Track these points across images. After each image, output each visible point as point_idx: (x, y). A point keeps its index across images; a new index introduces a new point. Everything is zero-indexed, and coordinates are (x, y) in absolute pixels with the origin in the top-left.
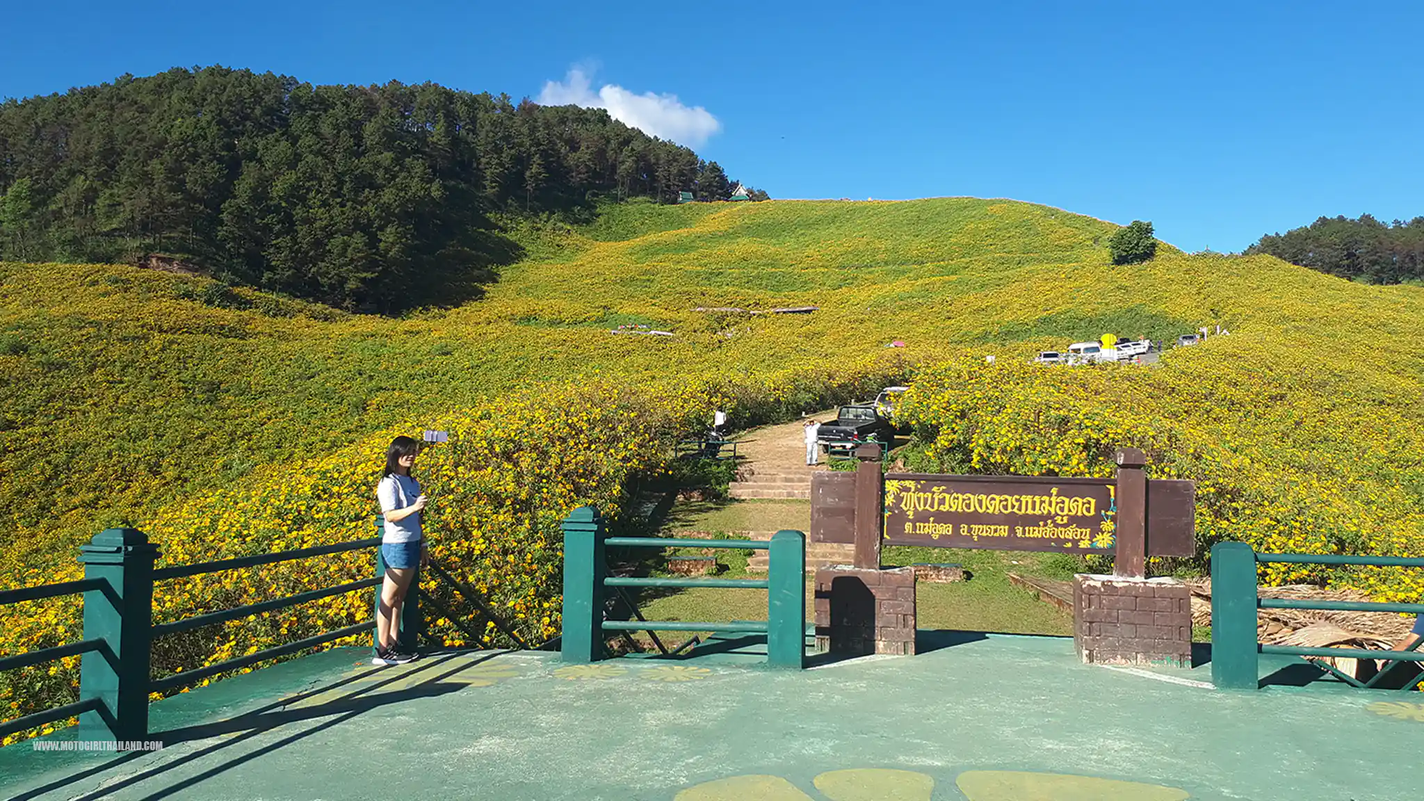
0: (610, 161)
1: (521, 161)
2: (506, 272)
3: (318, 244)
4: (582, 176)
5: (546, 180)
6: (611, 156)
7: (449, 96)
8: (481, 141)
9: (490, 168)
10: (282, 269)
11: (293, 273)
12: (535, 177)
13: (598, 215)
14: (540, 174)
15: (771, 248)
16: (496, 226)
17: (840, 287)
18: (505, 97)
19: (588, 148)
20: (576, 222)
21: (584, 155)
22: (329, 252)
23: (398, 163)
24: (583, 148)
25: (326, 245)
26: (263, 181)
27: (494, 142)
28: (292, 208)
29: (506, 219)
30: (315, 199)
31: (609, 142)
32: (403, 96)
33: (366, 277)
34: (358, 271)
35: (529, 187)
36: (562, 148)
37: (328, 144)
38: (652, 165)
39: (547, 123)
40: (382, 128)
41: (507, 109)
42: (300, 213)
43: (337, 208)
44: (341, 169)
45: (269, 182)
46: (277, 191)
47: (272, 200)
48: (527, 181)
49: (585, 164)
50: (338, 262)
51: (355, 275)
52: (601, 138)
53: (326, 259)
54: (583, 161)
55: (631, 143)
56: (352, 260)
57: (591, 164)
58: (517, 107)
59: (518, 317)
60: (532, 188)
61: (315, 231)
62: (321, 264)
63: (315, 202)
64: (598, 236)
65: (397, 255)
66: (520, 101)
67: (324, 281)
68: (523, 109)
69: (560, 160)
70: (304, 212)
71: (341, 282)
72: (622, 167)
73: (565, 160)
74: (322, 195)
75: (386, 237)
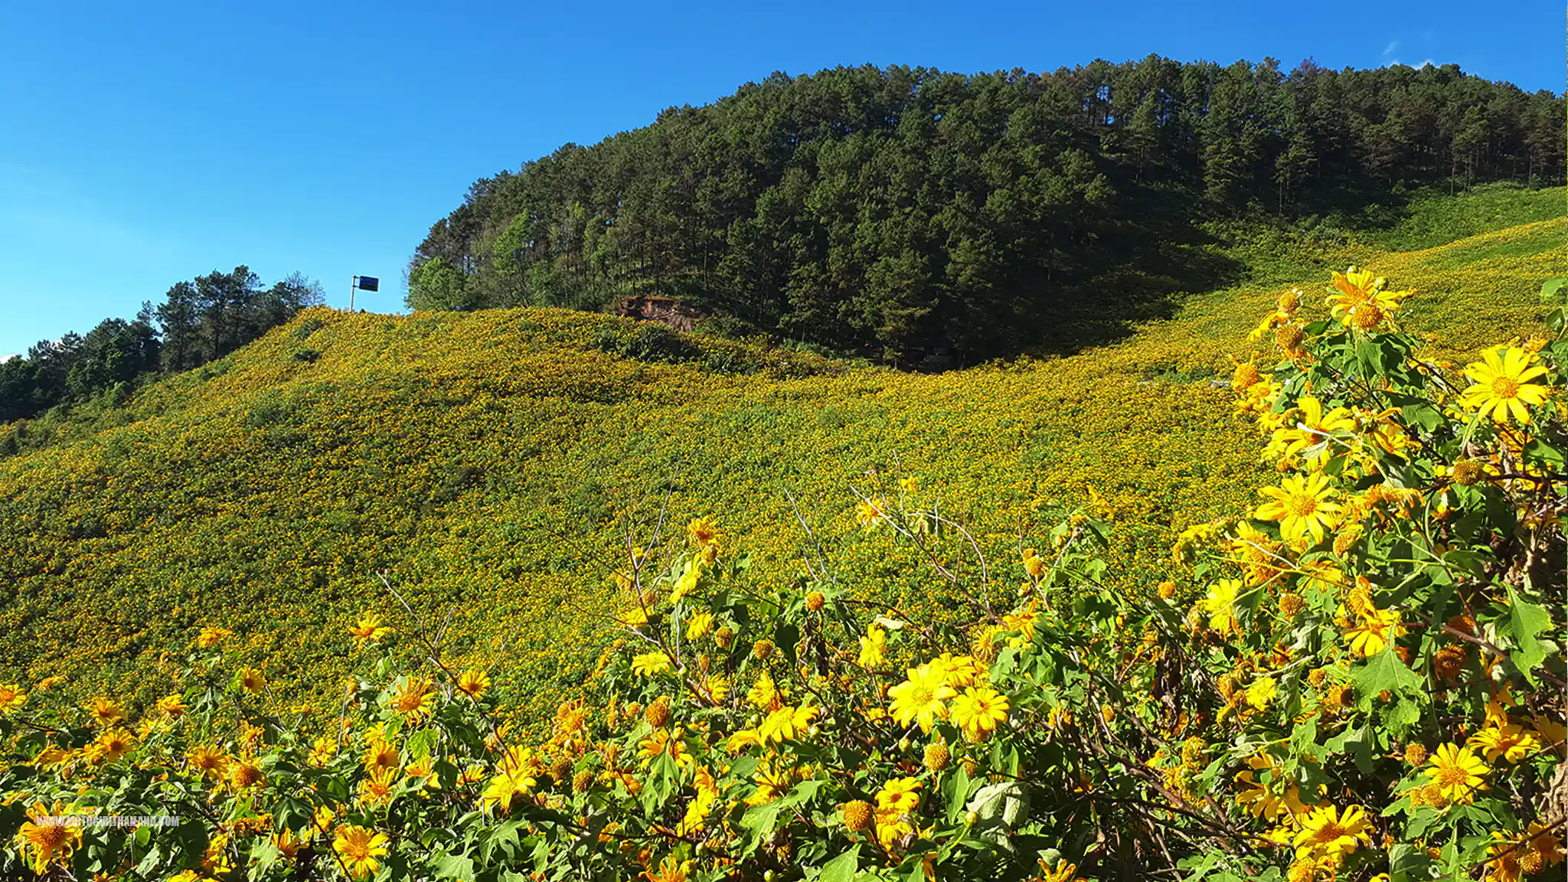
0: (1442, 132)
1: (1272, 146)
2: (1193, 304)
3: (854, 270)
4: (1385, 157)
5: (1311, 168)
6: (1444, 124)
7: (1174, 71)
8: (1208, 121)
9: (1215, 156)
10: (801, 309)
11: (814, 315)
12: (1294, 164)
13: (1409, 216)
14: (1303, 158)
16: (1212, 240)
18: (1273, 64)
19: (1399, 115)
20: (1366, 226)
21: (1393, 126)
22: (868, 281)
23: (1047, 159)
24: (1391, 116)
25: (865, 272)
26: (803, 191)
27: (1229, 119)
28: (829, 223)
29: (1236, 229)
30: (865, 209)
31: (1444, 105)
32: (1104, 77)
33: (912, 315)
34: (905, 306)
35: (1281, 179)
36: (1355, 121)
37: (943, 142)
38: (1521, 130)
39: (1335, 90)
40: (1033, 114)
41: (1269, 76)
42: (836, 230)
43: (893, 219)
44: (935, 169)
45: (808, 192)
46: (813, 203)
47: (802, 215)
48: (1278, 171)
49: (1393, 140)
50: (878, 295)
51: (894, 311)
52: (1427, 100)
53: (862, 291)
54: (1389, 135)
55: (1486, 102)
56: (895, 291)
57: (1404, 140)
58: (1287, 73)
59: (1142, 367)
60: (1285, 180)
61: (853, 253)
62: (854, 299)
63: (864, 215)
64: (1400, 244)
65: (970, 280)
66: (1297, 65)
67: (855, 323)
68: (1300, 75)
69: (1347, 138)
70: (841, 228)
71: (880, 323)
72: (1458, 138)
73: (1358, 137)
74: (877, 205)
75: (958, 256)
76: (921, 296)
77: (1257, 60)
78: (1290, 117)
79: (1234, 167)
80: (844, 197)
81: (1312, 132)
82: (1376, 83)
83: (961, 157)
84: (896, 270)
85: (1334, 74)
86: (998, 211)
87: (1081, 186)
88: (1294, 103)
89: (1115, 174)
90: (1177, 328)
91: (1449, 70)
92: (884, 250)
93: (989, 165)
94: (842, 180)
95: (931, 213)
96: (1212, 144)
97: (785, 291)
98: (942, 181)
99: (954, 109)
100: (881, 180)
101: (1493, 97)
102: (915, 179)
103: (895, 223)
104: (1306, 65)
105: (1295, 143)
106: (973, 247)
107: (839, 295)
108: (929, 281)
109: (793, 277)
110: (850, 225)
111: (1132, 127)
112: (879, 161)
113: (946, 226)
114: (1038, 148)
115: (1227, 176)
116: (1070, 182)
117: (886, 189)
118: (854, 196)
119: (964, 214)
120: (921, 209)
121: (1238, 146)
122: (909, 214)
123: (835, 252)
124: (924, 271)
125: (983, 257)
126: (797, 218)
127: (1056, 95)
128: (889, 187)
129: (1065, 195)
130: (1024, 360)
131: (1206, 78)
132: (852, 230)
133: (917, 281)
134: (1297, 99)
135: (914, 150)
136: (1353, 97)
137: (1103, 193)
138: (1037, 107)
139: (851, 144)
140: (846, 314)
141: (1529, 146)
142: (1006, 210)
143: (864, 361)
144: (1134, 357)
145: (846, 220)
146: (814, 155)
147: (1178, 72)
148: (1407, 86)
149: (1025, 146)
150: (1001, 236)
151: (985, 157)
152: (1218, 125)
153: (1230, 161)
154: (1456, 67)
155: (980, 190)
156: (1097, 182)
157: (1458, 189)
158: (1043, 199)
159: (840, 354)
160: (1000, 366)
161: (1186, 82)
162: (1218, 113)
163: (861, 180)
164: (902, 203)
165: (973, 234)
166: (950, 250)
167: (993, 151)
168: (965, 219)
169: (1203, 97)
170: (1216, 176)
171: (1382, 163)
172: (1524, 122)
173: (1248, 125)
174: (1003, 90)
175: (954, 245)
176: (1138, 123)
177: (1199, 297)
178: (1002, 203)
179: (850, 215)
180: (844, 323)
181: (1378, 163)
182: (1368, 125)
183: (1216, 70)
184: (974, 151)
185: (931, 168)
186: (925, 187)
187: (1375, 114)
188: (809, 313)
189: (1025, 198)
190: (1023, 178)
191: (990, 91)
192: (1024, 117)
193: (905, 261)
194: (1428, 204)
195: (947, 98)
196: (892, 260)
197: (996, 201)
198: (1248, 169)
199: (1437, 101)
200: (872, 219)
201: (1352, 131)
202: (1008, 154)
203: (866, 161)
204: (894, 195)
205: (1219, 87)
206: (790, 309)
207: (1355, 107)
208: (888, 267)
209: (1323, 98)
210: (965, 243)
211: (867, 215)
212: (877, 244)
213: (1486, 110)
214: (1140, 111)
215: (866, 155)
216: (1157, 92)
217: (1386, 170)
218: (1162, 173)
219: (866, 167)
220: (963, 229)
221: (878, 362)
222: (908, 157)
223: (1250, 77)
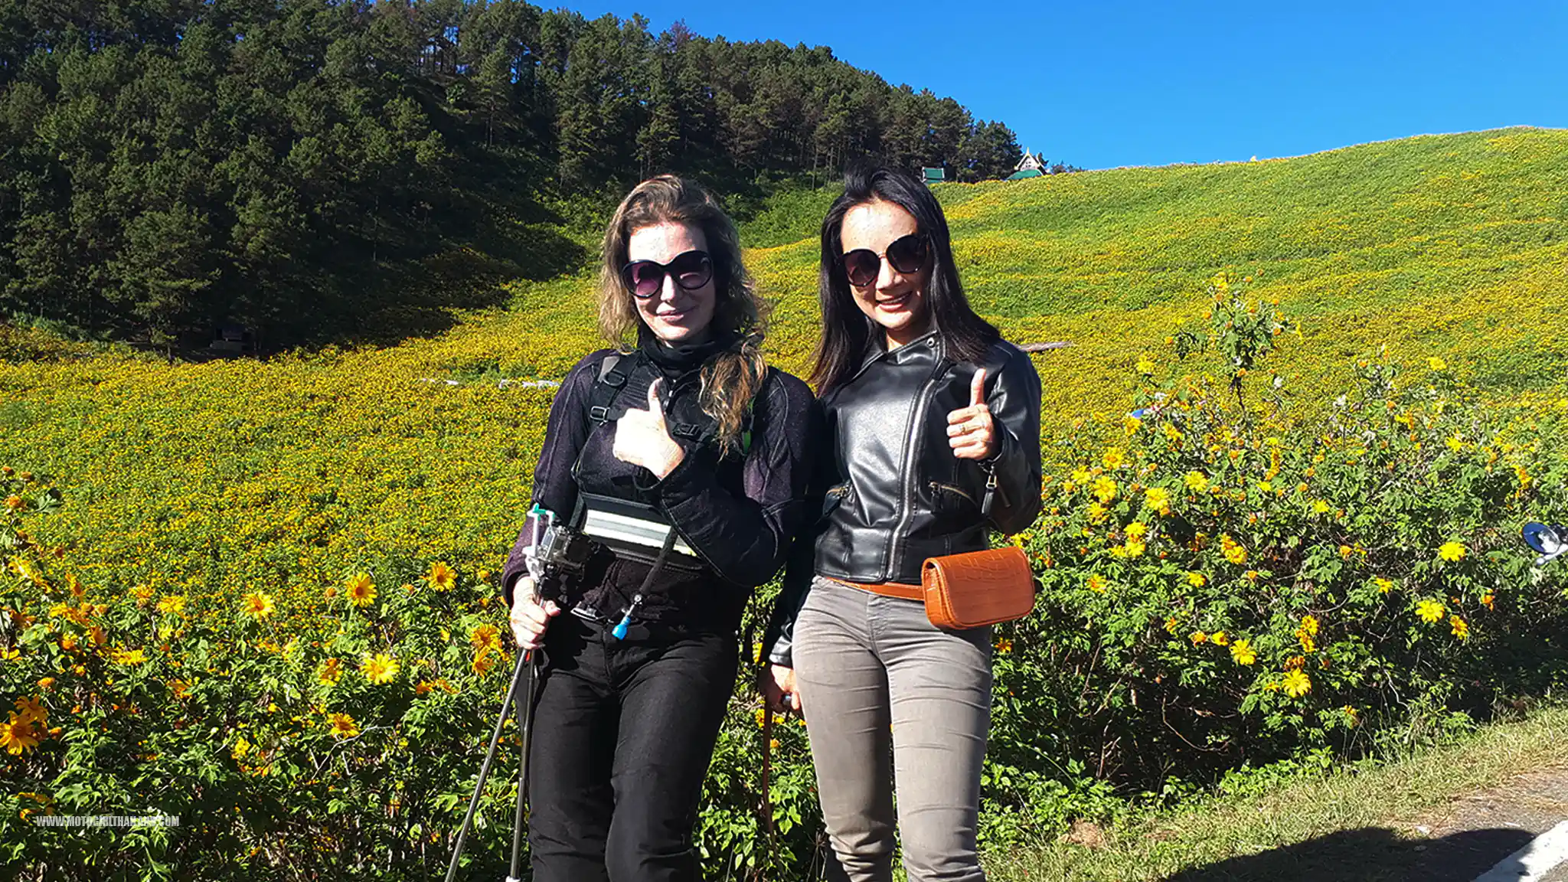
0: (807, 119)
1: (634, 117)
2: (536, 293)
3: (108, 226)
4: (750, 142)
6: (809, 112)
7: (531, 16)
8: (565, 81)
9: (571, 123)
10: (34, 273)
11: (53, 282)
12: (654, 141)
13: (770, 209)
14: (665, 135)
15: (1046, 242)
16: (564, 221)
17: (1145, 305)
18: (642, 23)
19: (766, 96)
21: (760, 108)
22: (128, 241)
23: (374, 107)
24: (758, 96)
25: (124, 229)
26: (33, 115)
27: (587, 82)
28: (71, 161)
29: (592, 211)
30: (123, 148)
31: (810, 89)
32: (451, 15)
33: (186, 288)
34: (179, 276)
35: (640, 158)
36: (722, 98)
37: (239, 71)
38: (880, 125)
39: (705, 61)
40: (358, 49)
41: (637, 37)
42: (80, 171)
43: (161, 163)
44: (223, 104)
45: (41, 116)
46: (48, 130)
47: (31, 147)
48: (638, 148)
49: (758, 123)
50: (141, 260)
51: (161, 282)
52: (795, 83)
53: (118, 254)
54: (755, 118)
55: (850, 91)
56: (164, 256)
57: (767, 123)
58: (657, 36)
59: (460, 363)
60: (646, 159)
61: (105, 203)
62: (110, 264)
63: (121, 154)
64: (758, 240)
65: (264, 248)
66: (668, 28)
67: (110, 295)
68: (669, 39)
69: (715, 118)
70: (88, 169)
71: (144, 297)
72: (821, 127)
73: (725, 117)
74: (139, 142)
75: (248, 216)
76: (198, 264)
77: (625, 18)
78: (656, 85)
79: (592, 136)
80: (91, 128)
81: (677, 106)
82: (749, 57)
83: (259, 92)
84: (163, 229)
85: (706, 43)
86: (303, 165)
87: (413, 143)
88: (660, 70)
89: (453, 133)
90: (516, 319)
91: (822, 52)
92: (151, 201)
93: (296, 106)
94: (89, 106)
95: (215, 159)
96: (569, 109)
97: (12, 248)
98: (234, 119)
99: (255, 30)
100: (144, 110)
101: (856, 85)
102: (194, 113)
103: (163, 167)
104: (677, 28)
105: (658, 117)
106: (266, 207)
107: (87, 256)
108: (209, 246)
109: (21, 229)
110: (102, 166)
111: (479, 79)
112: (144, 82)
113: (232, 177)
114: (360, 92)
115: (586, 149)
116: (400, 138)
117: (153, 122)
118: (108, 127)
119: (259, 164)
120: (202, 153)
121: (597, 113)
122: (185, 158)
123: (80, 200)
124: (203, 232)
125: (278, 220)
126: (23, 151)
127: (386, 28)
128: (158, 121)
129: (390, 153)
130: (332, 350)
131: (566, 30)
132: (106, 172)
133: (191, 246)
134: (663, 66)
135: (197, 76)
136: (724, 70)
137: (438, 154)
138: (364, 40)
139: (106, 60)
140: (101, 282)
141: (886, 142)
142: (313, 164)
143: (124, 344)
144: (455, 350)
145: (96, 158)
146: (54, 66)
147: (536, 18)
148: (778, 65)
149: (346, 87)
150: (306, 195)
151: (292, 96)
152: (576, 86)
153: (588, 131)
154: (828, 50)
155: (282, 138)
156: (430, 141)
157: (819, 184)
158: (363, 156)
159: (92, 335)
160: (301, 356)
161: (544, 31)
162: (576, 73)
163: (119, 107)
164: (176, 143)
165: (268, 191)
166: (239, 209)
167: (301, 90)
168: (259, 171)
169: (563, 52)
170: (571, 147)
171: (747, 148)
172: (882, 118)
173: (607, 91)
174: (321, 14)
175: (243, 202)
176: (486, 76)
177: (544, 285)
178: (308, 155)
179: (101, 151)
180: (96, 296)
181: (742, 148)
182: (735, 104)
183: (579, 21)
184: (278, 86)
185: (219, 102)
186: (206, 125)
187: (743, 93)
188: (45, 279)
189: (340, 150)
190: (338, 126)
191: (305, 13)
192: (345, 51)
193: (174, 218)
194: (791, 198)
195: (249, 14)
196: (159, 216)
197: (301, 152)
198: (605, 141)
199: (805, 85)
200: (133, 161)
201: (719, 108)
202: (322, 95)
203: (126, 83)
204: (163, 132)
205: (580, 42)
206: (18, 273)
207: (724, 83)
208: (154, 225)
209: (691, 68)
210: (257, 201)
211: (125, 153)
212: (139, 194)
213: (849, 99)
214: (490, 60)
215: (125, 77)
216: (510, 41)
217: (750, 157)
218: (511, 138)
219: (125, 91)
220: (256, 183)
221: (144, 347)
222: (188, 84)
223: (616, 36)
